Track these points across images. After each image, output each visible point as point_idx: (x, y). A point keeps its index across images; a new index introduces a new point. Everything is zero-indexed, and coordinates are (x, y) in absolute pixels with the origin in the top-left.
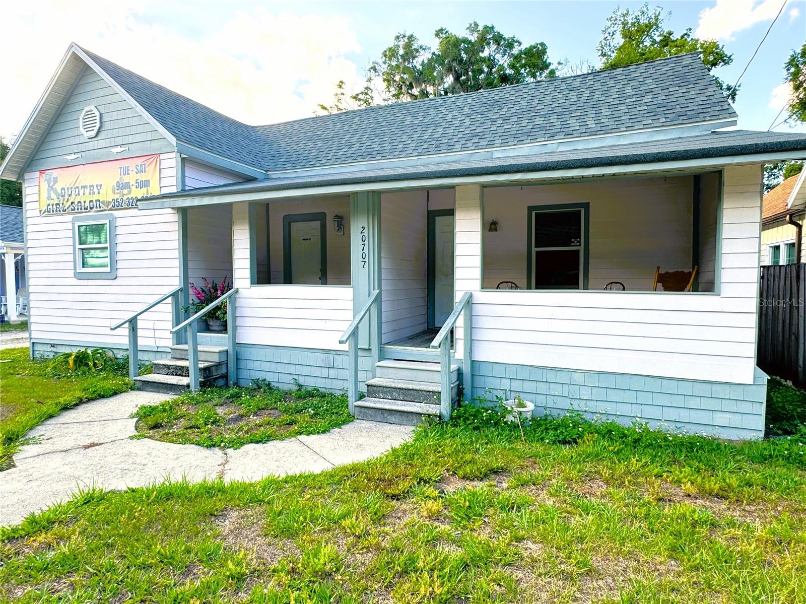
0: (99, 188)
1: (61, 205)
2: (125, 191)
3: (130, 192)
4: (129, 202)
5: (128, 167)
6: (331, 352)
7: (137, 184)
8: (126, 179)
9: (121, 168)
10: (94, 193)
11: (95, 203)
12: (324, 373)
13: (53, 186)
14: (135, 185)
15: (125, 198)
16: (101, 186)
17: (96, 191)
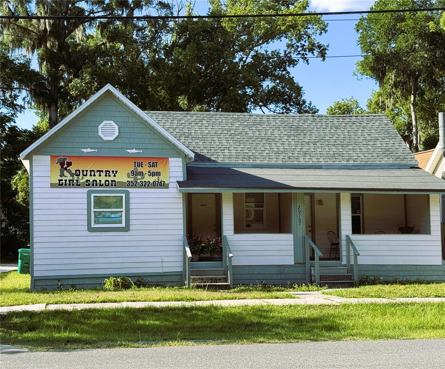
0: (115, 173)
1: (75, 181)
2: (139, 177)
3: (143, 178)
4: (142, 183)
5: (142, 162)
6: (282, 266)
7: (150, 174)
8: (140, 169)
9: (135, 163)
10: (110, 176)
11: (110, 182)
12: (279, 277)
13: (66, 167)
14: (148, 174)
15: (139, 181)
16: (116, 172)
17: (111, 174)
